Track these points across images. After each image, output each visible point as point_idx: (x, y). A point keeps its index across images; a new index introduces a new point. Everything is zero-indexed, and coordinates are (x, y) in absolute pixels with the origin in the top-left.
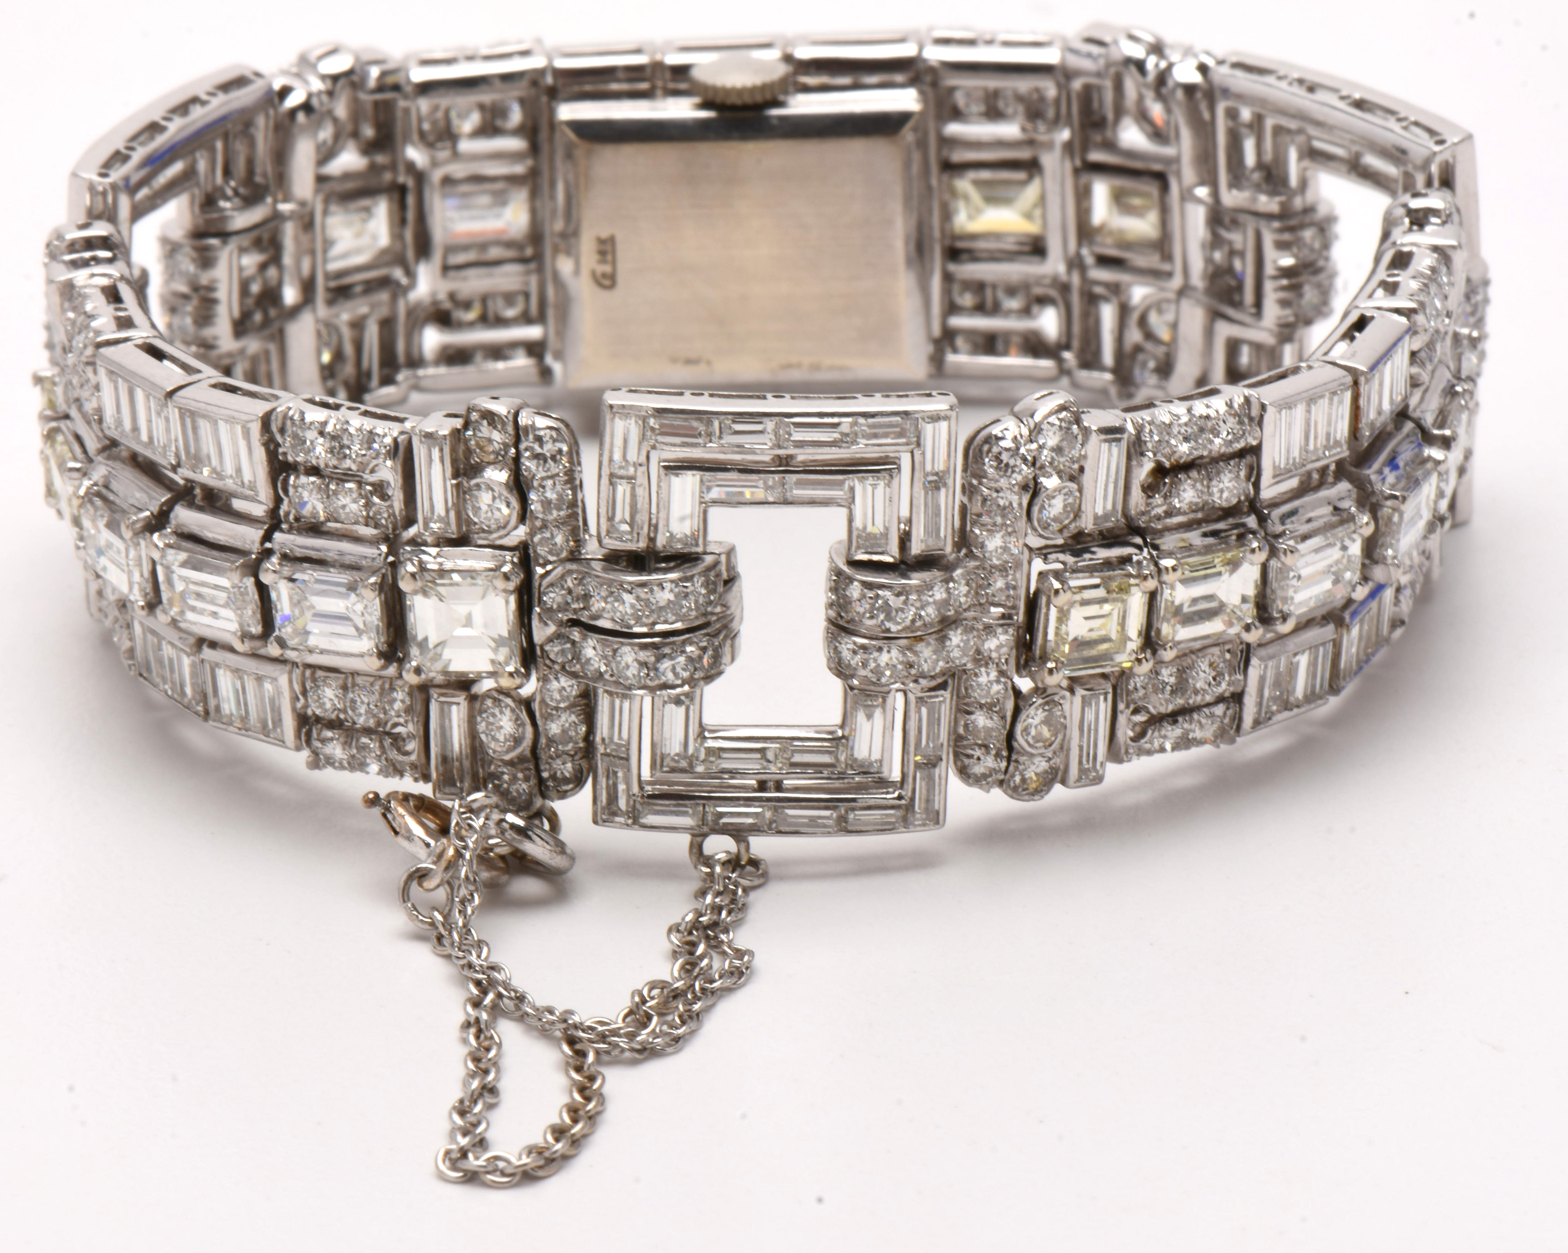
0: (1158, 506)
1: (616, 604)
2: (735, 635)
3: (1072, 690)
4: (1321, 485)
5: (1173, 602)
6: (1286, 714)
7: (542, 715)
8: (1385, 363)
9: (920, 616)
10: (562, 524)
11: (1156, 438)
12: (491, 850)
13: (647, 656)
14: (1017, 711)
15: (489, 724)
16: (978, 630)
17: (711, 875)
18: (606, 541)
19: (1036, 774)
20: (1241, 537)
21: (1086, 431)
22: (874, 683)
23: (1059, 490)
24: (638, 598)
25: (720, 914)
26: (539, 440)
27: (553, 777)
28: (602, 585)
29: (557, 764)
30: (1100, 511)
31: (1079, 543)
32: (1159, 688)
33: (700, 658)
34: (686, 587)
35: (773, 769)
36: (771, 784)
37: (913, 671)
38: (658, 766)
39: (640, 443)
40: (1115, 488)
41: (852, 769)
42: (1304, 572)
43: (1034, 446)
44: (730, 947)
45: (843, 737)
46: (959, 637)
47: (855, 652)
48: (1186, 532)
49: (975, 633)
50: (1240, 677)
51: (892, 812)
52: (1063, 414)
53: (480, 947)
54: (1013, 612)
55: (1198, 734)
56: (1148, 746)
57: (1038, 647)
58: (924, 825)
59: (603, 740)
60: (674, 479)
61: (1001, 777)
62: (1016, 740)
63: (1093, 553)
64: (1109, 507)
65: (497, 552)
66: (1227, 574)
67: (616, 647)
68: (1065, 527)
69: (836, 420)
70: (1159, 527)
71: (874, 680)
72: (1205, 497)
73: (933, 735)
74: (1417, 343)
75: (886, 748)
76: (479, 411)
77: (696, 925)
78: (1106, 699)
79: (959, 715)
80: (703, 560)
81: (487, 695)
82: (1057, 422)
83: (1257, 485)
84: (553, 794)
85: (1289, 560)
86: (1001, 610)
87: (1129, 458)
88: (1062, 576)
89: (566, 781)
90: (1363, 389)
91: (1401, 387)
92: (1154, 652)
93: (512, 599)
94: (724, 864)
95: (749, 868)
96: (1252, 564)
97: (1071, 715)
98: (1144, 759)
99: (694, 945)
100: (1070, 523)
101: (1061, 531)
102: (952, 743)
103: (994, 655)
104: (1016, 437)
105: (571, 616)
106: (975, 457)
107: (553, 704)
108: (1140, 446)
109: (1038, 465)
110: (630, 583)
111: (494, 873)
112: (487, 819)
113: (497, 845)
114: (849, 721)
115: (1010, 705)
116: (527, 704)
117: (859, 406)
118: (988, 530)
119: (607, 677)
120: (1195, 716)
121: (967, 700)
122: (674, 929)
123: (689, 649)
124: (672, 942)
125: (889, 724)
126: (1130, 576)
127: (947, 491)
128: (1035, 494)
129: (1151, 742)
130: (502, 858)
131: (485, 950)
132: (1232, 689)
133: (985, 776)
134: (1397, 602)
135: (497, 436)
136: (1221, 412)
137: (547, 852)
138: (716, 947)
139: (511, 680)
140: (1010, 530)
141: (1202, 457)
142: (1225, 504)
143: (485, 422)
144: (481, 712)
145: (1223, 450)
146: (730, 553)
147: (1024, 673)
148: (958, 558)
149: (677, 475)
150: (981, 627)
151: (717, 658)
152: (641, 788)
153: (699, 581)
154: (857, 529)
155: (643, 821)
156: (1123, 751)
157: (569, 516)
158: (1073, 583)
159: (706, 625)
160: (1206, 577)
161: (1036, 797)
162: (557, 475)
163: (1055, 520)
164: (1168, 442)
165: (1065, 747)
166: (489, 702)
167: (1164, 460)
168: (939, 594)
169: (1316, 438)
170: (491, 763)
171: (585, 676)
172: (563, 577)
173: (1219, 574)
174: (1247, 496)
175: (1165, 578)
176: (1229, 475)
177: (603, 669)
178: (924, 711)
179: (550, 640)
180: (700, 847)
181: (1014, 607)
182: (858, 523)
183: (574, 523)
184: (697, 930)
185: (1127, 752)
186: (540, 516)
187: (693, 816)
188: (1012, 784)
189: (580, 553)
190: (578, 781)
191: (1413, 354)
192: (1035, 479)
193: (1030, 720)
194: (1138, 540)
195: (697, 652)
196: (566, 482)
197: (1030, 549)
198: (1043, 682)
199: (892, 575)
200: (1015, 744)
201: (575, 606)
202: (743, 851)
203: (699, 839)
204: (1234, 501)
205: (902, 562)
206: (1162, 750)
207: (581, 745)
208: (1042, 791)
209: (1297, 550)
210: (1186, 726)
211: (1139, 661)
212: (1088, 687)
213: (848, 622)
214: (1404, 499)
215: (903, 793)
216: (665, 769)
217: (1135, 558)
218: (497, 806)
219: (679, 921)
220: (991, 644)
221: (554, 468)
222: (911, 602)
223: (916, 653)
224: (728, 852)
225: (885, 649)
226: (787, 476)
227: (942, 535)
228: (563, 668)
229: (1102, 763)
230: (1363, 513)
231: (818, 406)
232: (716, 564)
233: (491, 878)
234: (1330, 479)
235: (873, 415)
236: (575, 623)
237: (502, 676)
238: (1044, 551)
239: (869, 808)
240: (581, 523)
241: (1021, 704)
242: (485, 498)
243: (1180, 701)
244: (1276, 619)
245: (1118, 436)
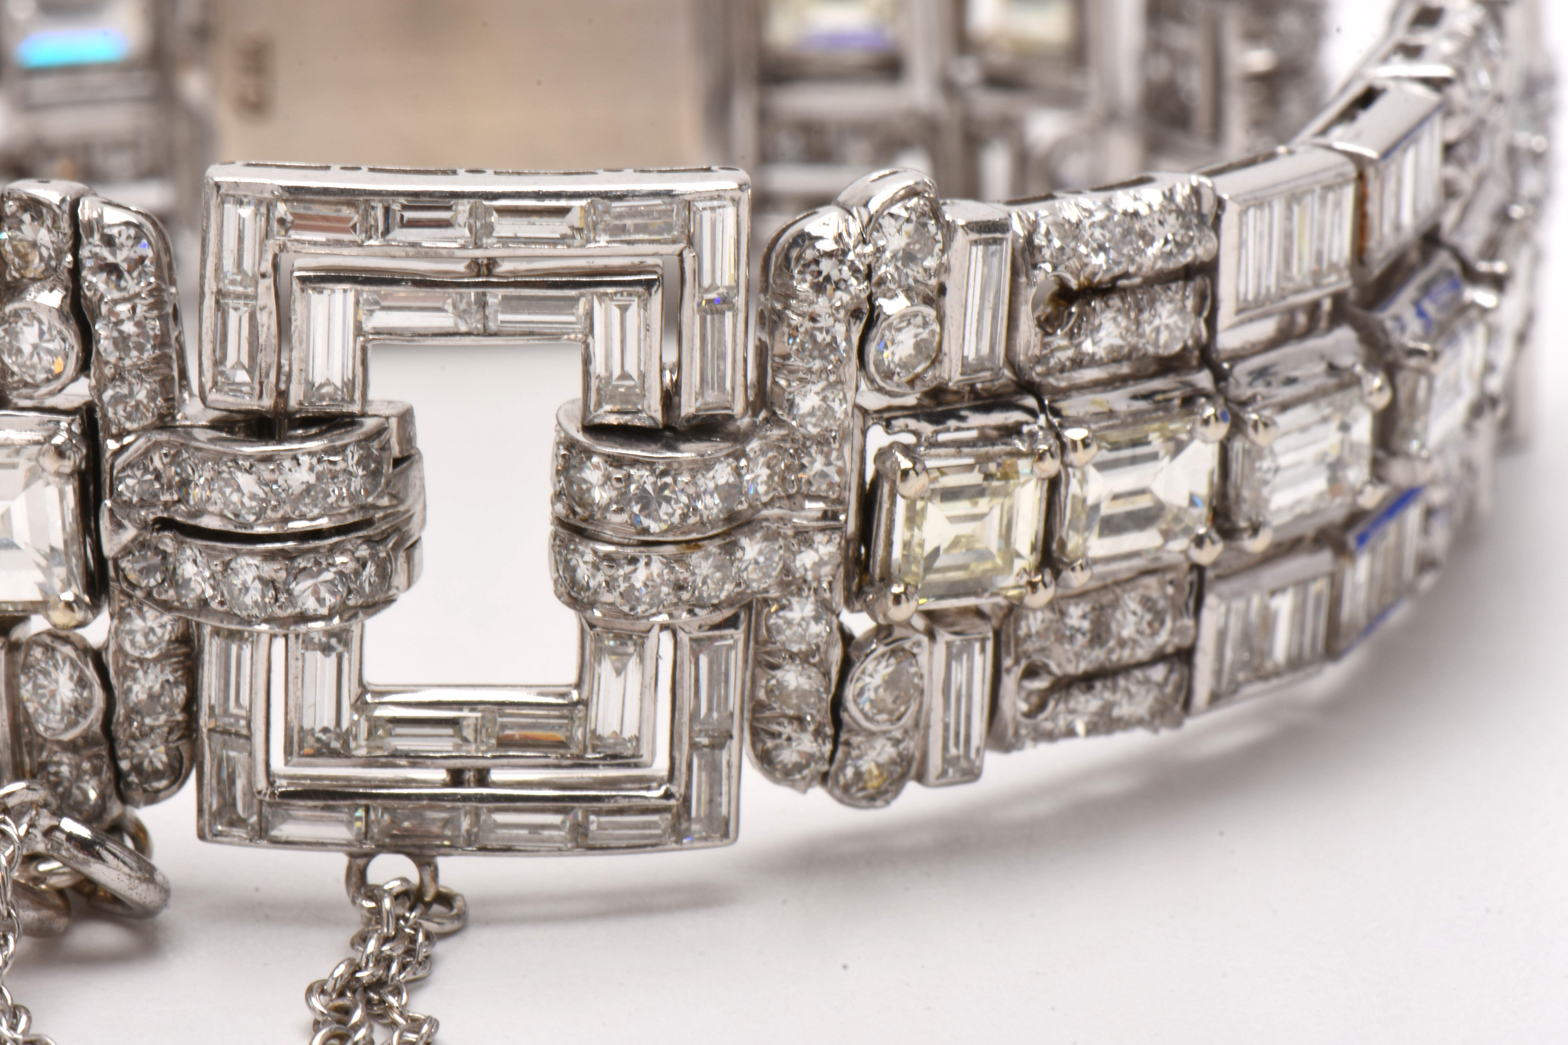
0: (1060, 348)
1: (228, 491)
2: (414, 545)
3: (931, 635)
4: (1310, 331)
5: (1084, 500)
6: (1259, 686)
7: (117, 673)
8: (1405, 151)
9: (695, 509)
10: (146, 372)
11: (1057, 243)
12: (43, 881)
13: (272, 570)
14: (847, 665)
15: (37, 687)
16: (785, 537)
17: (377, 912)
18: (213, 396)
19: (879, 766)
20: (1188, 402)
21: (949, 229)
22: (626, 615)
23: (906, 318)
24: (261, 482)
25: (389, 968)
26: (109, 241)
27: (137, 769)
28: (204, 462)
29: (143, 747)
30: (971, 353)
31: (939, 404)
32: (1065, 637)
33: (357, 573)
34: (334, 463)
35: (472, 749)
36: (469, 775)
37: (685, 596)
38: (296, 747)
39: (262, 244)
40: (995, 317)
41: (594, 749)
42: (1284, 460)
43: (869, 249)
44: (401, 1015)
45: (579, 702)
46: (757, 548)
47: (596, 567)
48: (1104, 391)
49: (781, 542)
50: (1189, 622)
51: (655, 818)
52: (913, 202)
53: (15, 1016)
54: (840, 508)
55: (1124, 710)
56: (1048, 725)
57: (878, 564)
58: (706, 839)
59: (212, 708)
60: (314, 297)
61: (825, 768)
62: (846, 710)
63: (963, 419)
64: (985, 350)
65: (47, 417)
66: (1167, 459)
67: (227, 558)
68: (918, 377)
69: (563, 203)
70: (1063, 384)
71: (626, 609)
72: (1133, 340)
73: (718, 700)
74: (1453, 131)
75: (646, 718)
76: (20, 199)
77: (349, 984)
78: (983, 650)
79: (758, 671)
80: (361, 425)
81: (35, 641)
82: (905, 214)
83: (1211, 322)
84: (137, 795)
85: (1261, 438)
86: (821, 505)
87: (1015, 273)
88: (914, 451)
89: (157, 774)
90: (1373, 188)
91: (1430, 197)
92: (1057, 574)
93: (70, 490)
94: (397, 897)
95: (437, 908)
96: (1205, 441)
97: (931, 673)
98: (1044, 749)
99: (347, 1012)
100: (926, 370)
101: (911, 383)
102: (747, 715)
103: (810, 576)
104: (840, 235)
105: (160, 514)
106: (779, 268)
107: (136, 653)
108: (1032, 255)
109: (875, 279)
110: (247, 457)
111: (45, 913)
112: (32, 825)
113: (51, 873)
114: (587, 678)
115: (836, 654)
116: (97, 657)
117: (599, 183)
118: (801, 380)
119: (214, 605)
120: (1122, 682)
121: (770, 647)
122: (317, 988)
123: (339, 559)
124: (312, 1008)
125: (651, 682)
126: (1019, 454)
127: (735, 316)
128: (871, 324)
129: (1054, 718)
130: (61, 892)
131: (24, 1019)
132: (1176, 640)
133: (799, 767)
134: (1426, 529)
135: (44, 236)
136: (1156, 208)
137: (122, 877)
138: (381, 1016)
139: (69, 613)
140: (832, 378)
141: (1126, 275)
142: (1162, 352)
143: (26, 217)
144: (26, 667)
145: (1160, 264)
146: (406, 418)
147: (858, 606)
148: (754, 425)
149: (321, 292)
150: (790, 532)
151: (384, 575)
152: (271, 783)
153: (353, 456)
154: (598, 377)
155: (274, 833)
156: (1010, 731)
157: (156, 360)
158: (930, 464)
159: (367, 523)
160: (1134, 461)
161: (879, 803)
162: (138, 295)
163: (904, 365)
164: (1075, 250)
165: (922, 724)
166: (38, 652)
167: (1068, 276)
168: (723, 474)
169: (1300, 259)
170: (41, 748)
171: (183, 607)
172: (146, 454)
173: (1154, 457)
174: (1197, 340)
175: (1072, 457)
176: (1169, 307)
177: (209, 593)
178: (704, 660)
179: (127, 551)
180: (363, 873)
181: (840, 501)
182: (598, 367)
183: (166, 371)
184: (354, 992)
185: (1016, 734)
186: (112, 359)
187: (350, 824)
188: (842, 780)
189: (174, 418)
190: (177, 777)
191: (1449, 149)
192: (870, 299)
193: (867, 679)
194: (1031, 402)
195: (352, 565)
196: (151, 307)
197: (865, 412)
198: (885, 615)
199: (653, 447)
200: (845, 716)
201: (166, 497)
202: (427, 879)
203: (361, 862)
204: (1177, 347)
205: (667, 427)
206: (1071, 733)
207: (180, 717)
208: (886, 792)
209: (1274, 423)
210: (1107, 695)
211: (1033, 586)
212: (957, 629)
213: (585, 520)
214: (1435, 356)
215: (674, 789)
216: (307, 750)
217: (1025, 429)
218: (46, 805)
219: (325, 976)
220: (806, 559)
221: (131, 285)
222: (680, 486)
223: (687, 567)
224: (404, 880)
225: (643, 561)
226: (489, 290)
227: (728, 386)
228: (149, 594)
229: (978, 750)
230: (1375, 373)
231: (536, 183)
232: (380, 431)
233: (39, 920)
234: (1323, 323)
235: (621, 197)
236: (166, 524)
237: (55, 607)
238: (886, 415)
239: (621, 811)
240: (176, 374)
241: (854, 654)
242: (28, 336)
243: (1098, 655)
244: (1243, 530)
245: (998, 235)
